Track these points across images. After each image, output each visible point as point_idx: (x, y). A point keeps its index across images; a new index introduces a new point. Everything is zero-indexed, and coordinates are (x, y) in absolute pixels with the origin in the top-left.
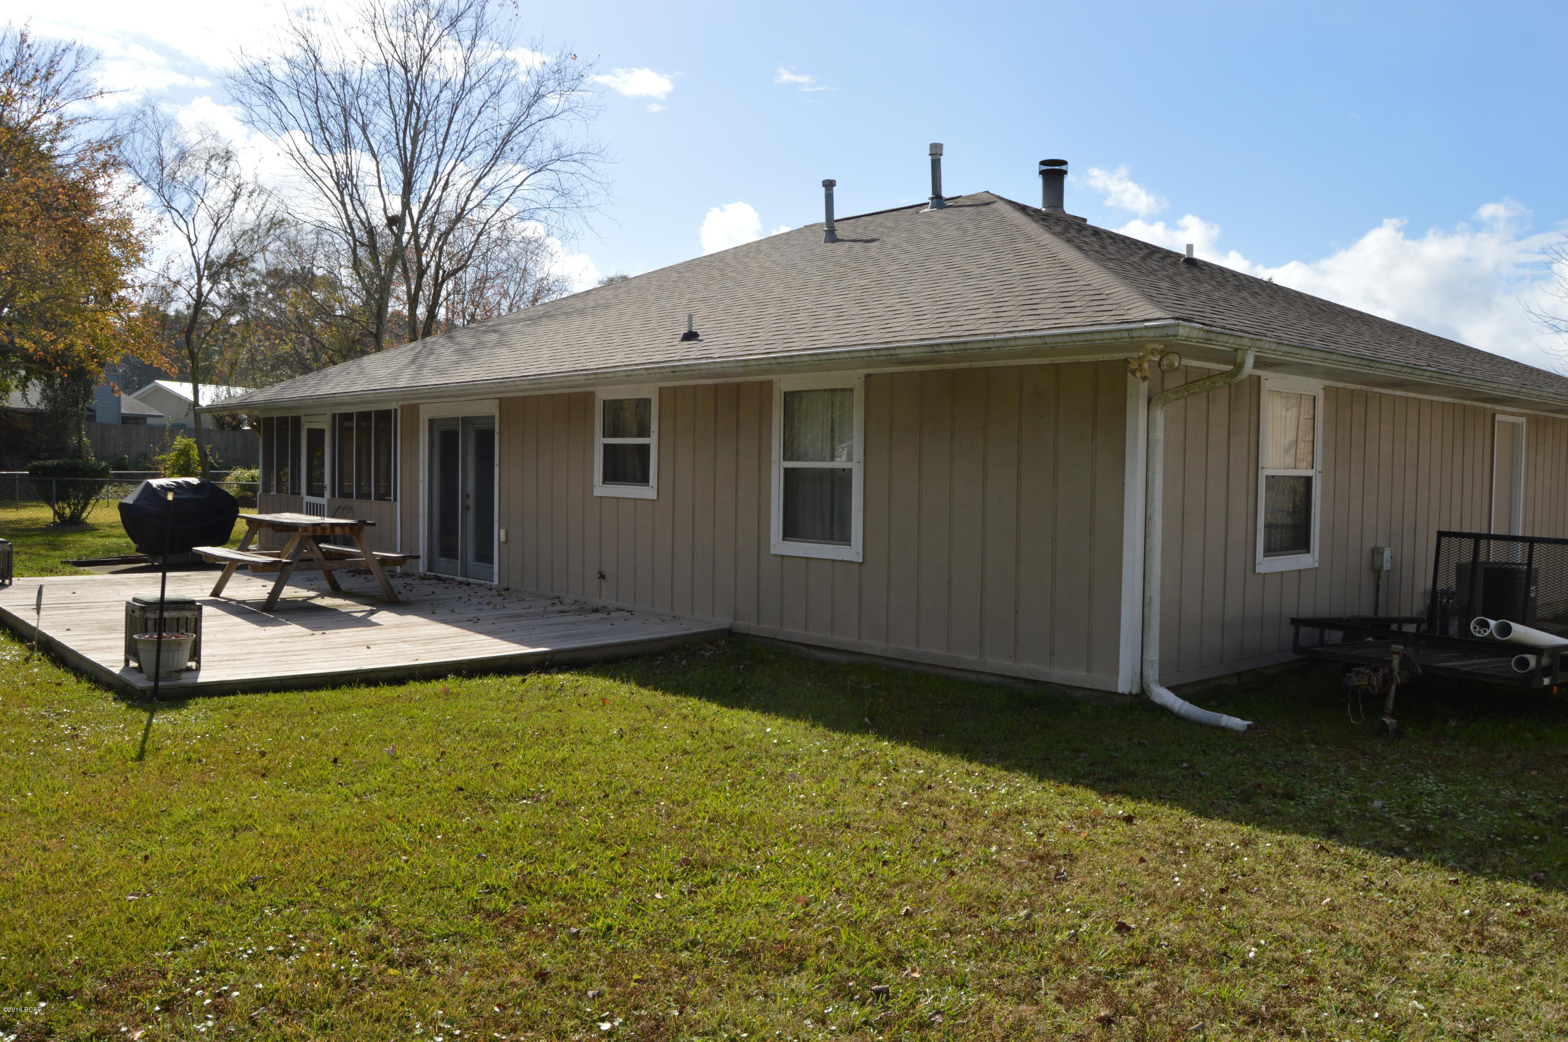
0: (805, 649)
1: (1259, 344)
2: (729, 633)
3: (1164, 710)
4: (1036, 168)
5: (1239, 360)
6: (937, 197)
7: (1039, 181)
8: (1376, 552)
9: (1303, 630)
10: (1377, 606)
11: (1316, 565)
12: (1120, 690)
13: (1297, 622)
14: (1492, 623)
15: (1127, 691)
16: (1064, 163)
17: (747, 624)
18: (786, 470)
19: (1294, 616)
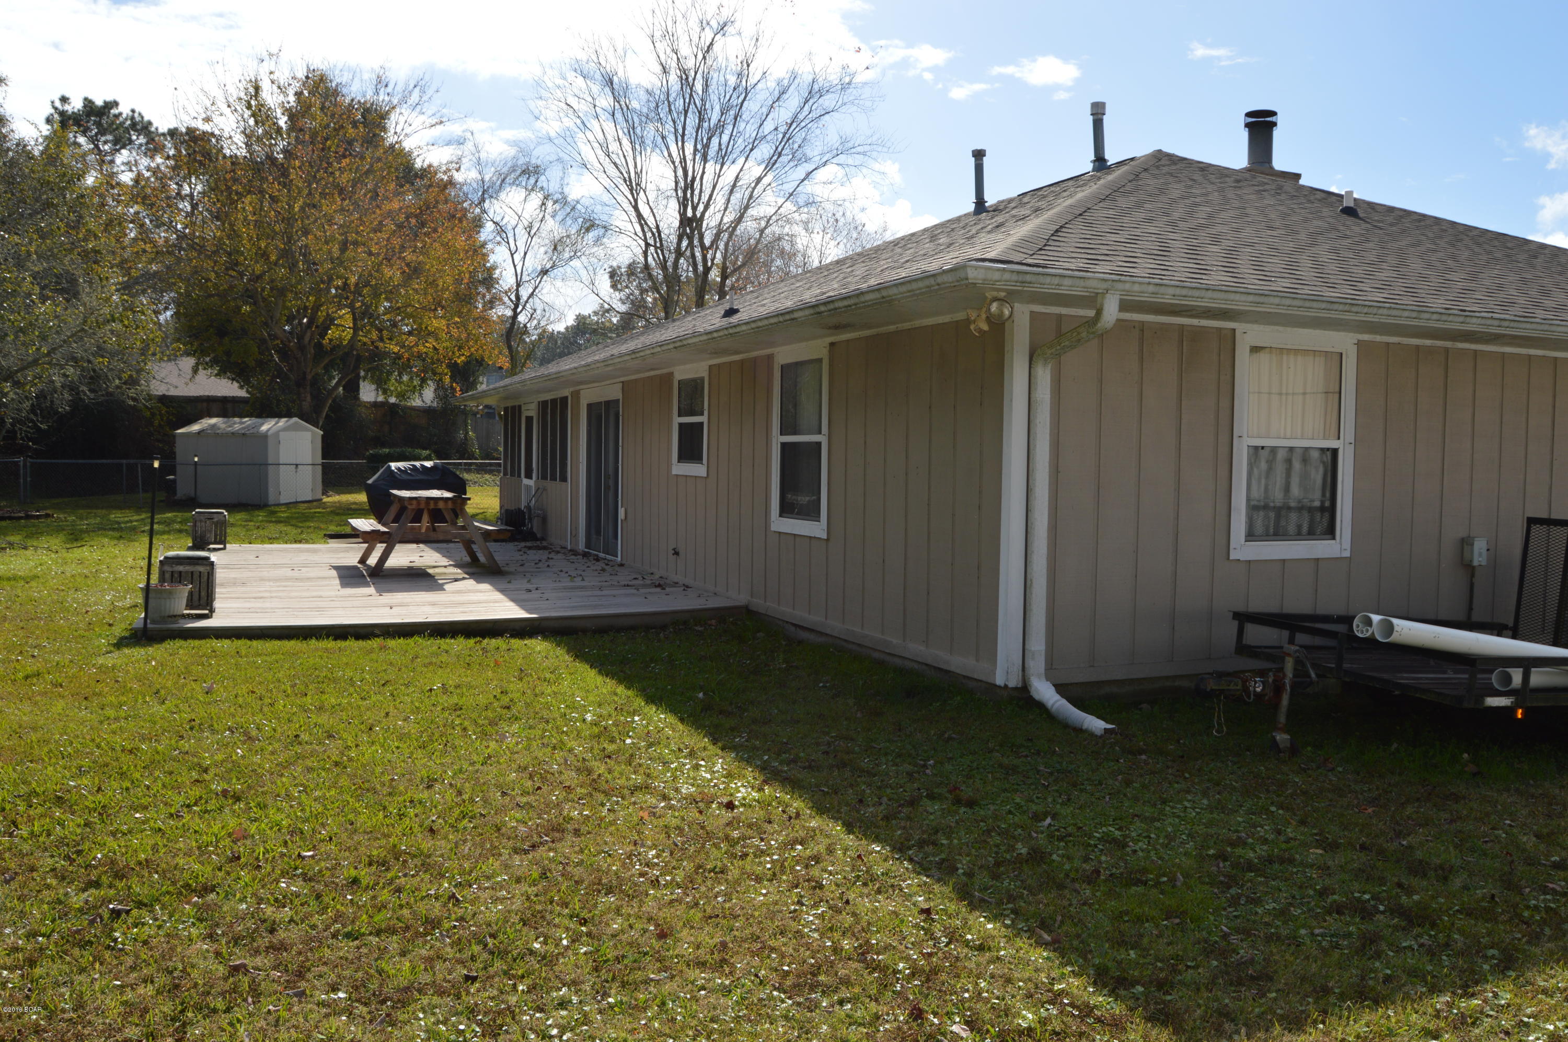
0: (793, 629)
2: (747, 612)
4: (1241, 120)
6: (1100, 160)
8: (1466, 543)
9: (1251, 629)
10: (1471, 609)
11: (1347, 554)
12: (999, 680)
13: (1243, 618)
15: (1002, 684)
16: (1273, 114)
18: (784, 445)
19: (1241, 608)
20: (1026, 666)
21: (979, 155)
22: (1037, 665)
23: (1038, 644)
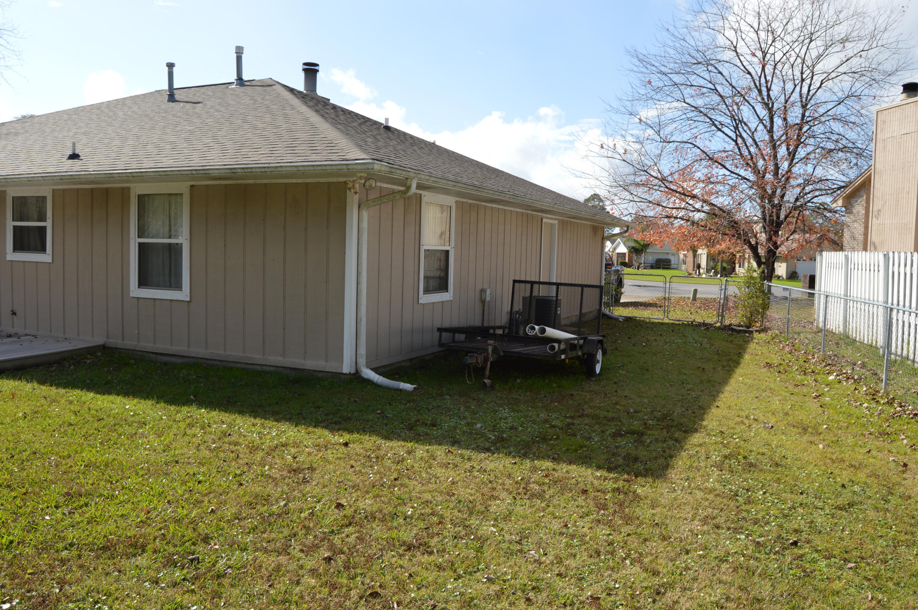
0: (154, 356)
1: (419, 176)
2: (104, 348)
3: (369, 382)
5: (408, 185)
6: (240, 80)
7: (302, 74)
8: (483, 291)
9: (444, 334)
10: (483, 320)
11: (451, 299)
12: (344, 372)
13: (441, 330)
14: (537, 327)
15: (348, 372)
16: (317, 65)
17: (116, 341)
18: (140, 244)
19: (440, 326)
20: (358, 362)
21: (171, 66)
22: (362, 361)
23: (362, 351)
